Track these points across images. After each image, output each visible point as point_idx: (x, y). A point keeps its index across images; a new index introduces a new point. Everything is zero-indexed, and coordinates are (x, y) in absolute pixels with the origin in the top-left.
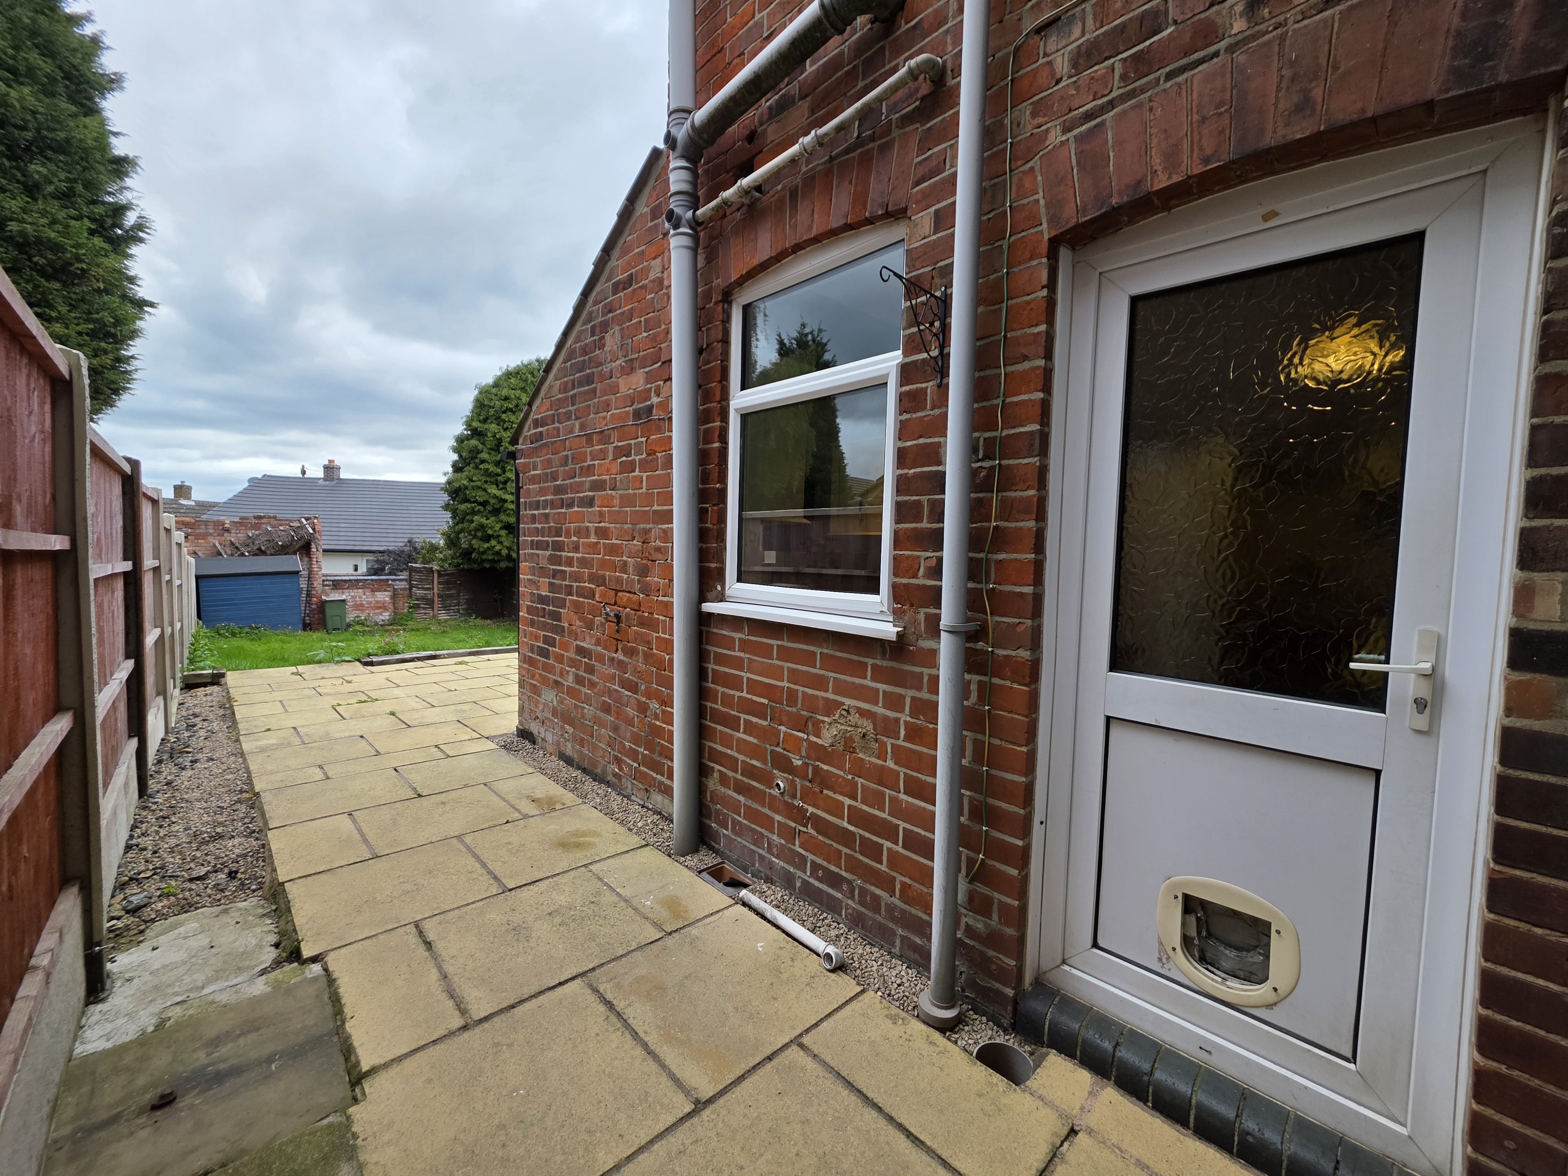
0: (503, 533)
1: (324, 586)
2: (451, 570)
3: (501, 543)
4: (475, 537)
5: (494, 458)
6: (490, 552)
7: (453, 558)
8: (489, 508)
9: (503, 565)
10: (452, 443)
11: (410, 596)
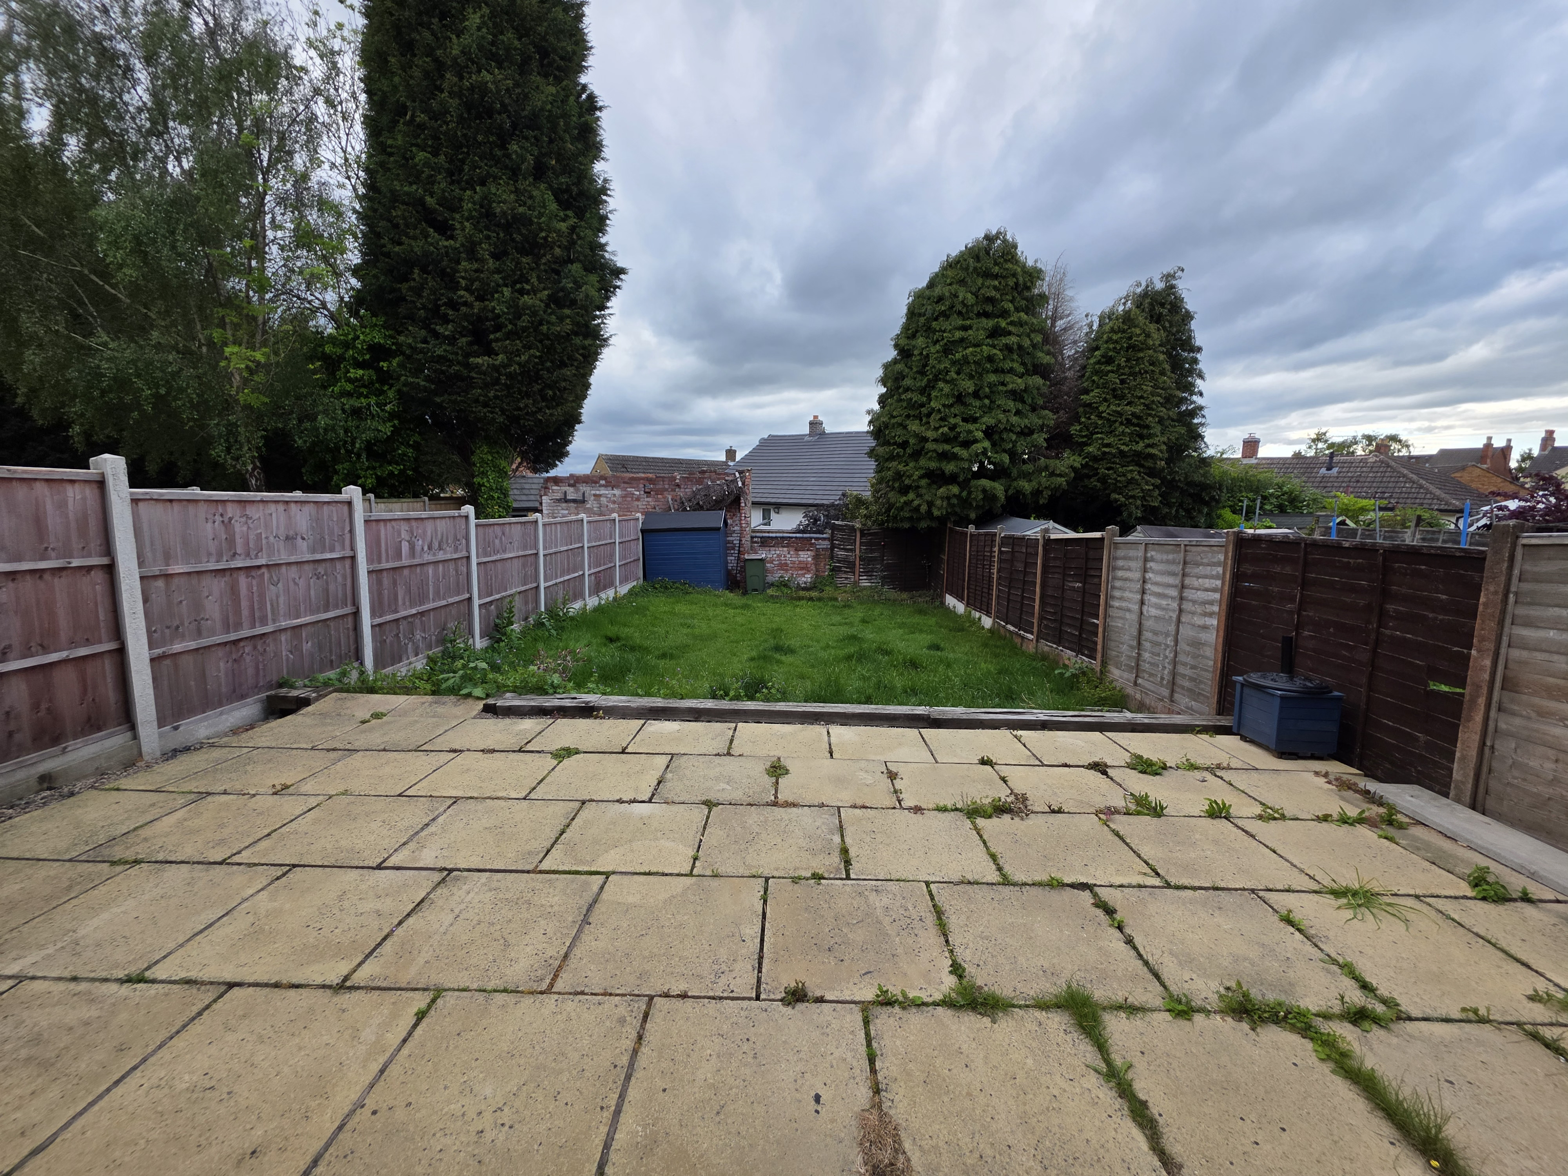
0: (924, 482)
1: (753, 542)
2: (875, 529)
3: (921, 496)
4: (893, 488)
5: (918, 385)
6: (907, 509)
7: (878, 514)
8: (909, 451)
9: (923, 524)
10: (880, 372)
11: (832, 557)
